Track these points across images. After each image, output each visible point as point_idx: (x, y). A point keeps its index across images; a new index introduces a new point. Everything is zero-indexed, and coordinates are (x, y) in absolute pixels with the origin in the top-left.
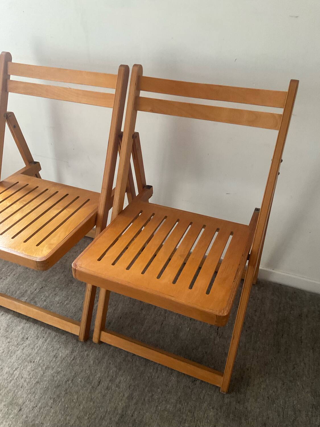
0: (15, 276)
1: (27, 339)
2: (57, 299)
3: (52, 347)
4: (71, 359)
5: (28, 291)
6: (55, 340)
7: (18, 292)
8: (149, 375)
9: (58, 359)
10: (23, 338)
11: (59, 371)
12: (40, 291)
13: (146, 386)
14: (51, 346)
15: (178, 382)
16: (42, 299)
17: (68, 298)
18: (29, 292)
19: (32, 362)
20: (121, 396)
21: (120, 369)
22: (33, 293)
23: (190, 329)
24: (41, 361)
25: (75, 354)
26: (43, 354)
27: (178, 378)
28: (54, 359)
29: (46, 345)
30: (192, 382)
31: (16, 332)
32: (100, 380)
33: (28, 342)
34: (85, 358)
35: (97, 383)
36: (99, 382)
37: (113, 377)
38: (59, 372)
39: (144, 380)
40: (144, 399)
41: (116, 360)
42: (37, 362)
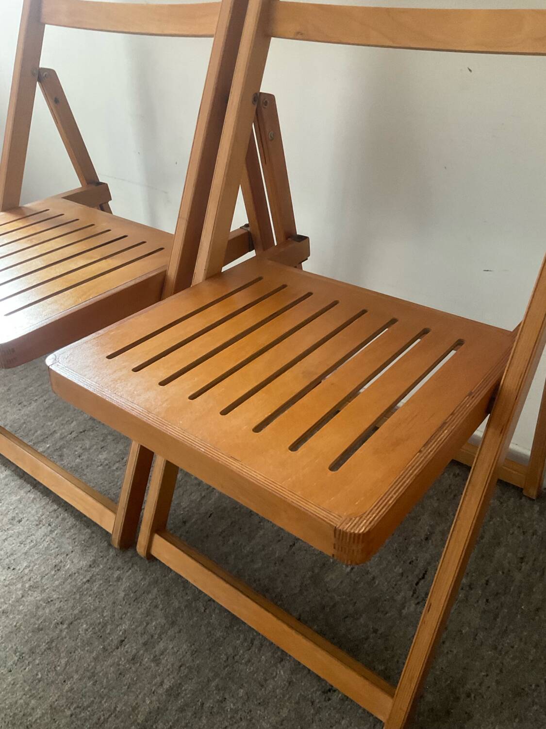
0: (46, 402)
1: (20, 521)
2: (103, 456)
3: (57, 548)
4: (85, 580)
5: (57, 433)
6: (67, 535)
7: (39, 432)
8: (230, 651)
9: (60, 573)
10: (13, 518)
11: (52, 599)
12: (77, 436)
13: (217, 675)
14: (56, 546)
15: (290, 683)
16: (76, 451)
17: (123, 459)
18: (58, 435)
19: (12, 568)
20: (155, 685)
21: (173, 623)
22: (63, 438)
23: (352, 569)
24: (27, 571)
25: (96, 570)
26: (36, 556)
27: (292, 674)
28: (53, 572)
29: (48, 542)
30: (324, 692)
31: (5, 504)
32: (125, 638)
33: (18, 528)
34: (111, 583)
35: (116, 642)
36: (122, 641)
37: (152, 636)
38: (52, 601)
39: (215, 660)
40: (202, 704)
41: (172, 601)
42: (20, 571)
